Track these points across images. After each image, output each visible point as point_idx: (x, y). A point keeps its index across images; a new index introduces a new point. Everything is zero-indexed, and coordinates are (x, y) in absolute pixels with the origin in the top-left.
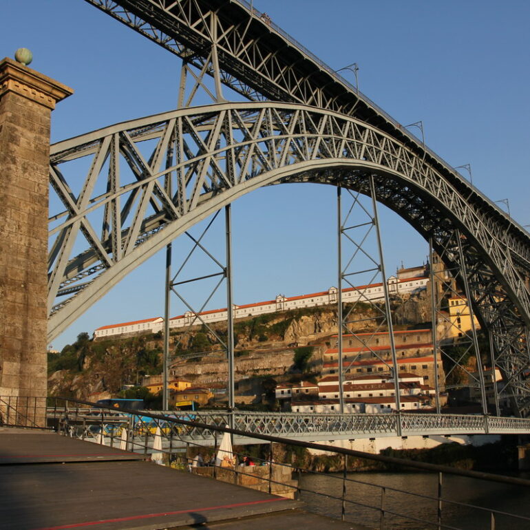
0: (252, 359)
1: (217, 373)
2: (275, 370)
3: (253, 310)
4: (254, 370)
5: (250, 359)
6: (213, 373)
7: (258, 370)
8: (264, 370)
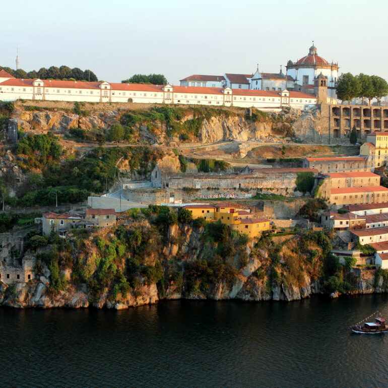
0: (256, 178)
1: (218, 189)
2: (278, 190)
3: (135, 94)
4: (258, 189)
5: (254, 178)
6: (215, 189)
7: (261, 190)
8: (268, 189)
